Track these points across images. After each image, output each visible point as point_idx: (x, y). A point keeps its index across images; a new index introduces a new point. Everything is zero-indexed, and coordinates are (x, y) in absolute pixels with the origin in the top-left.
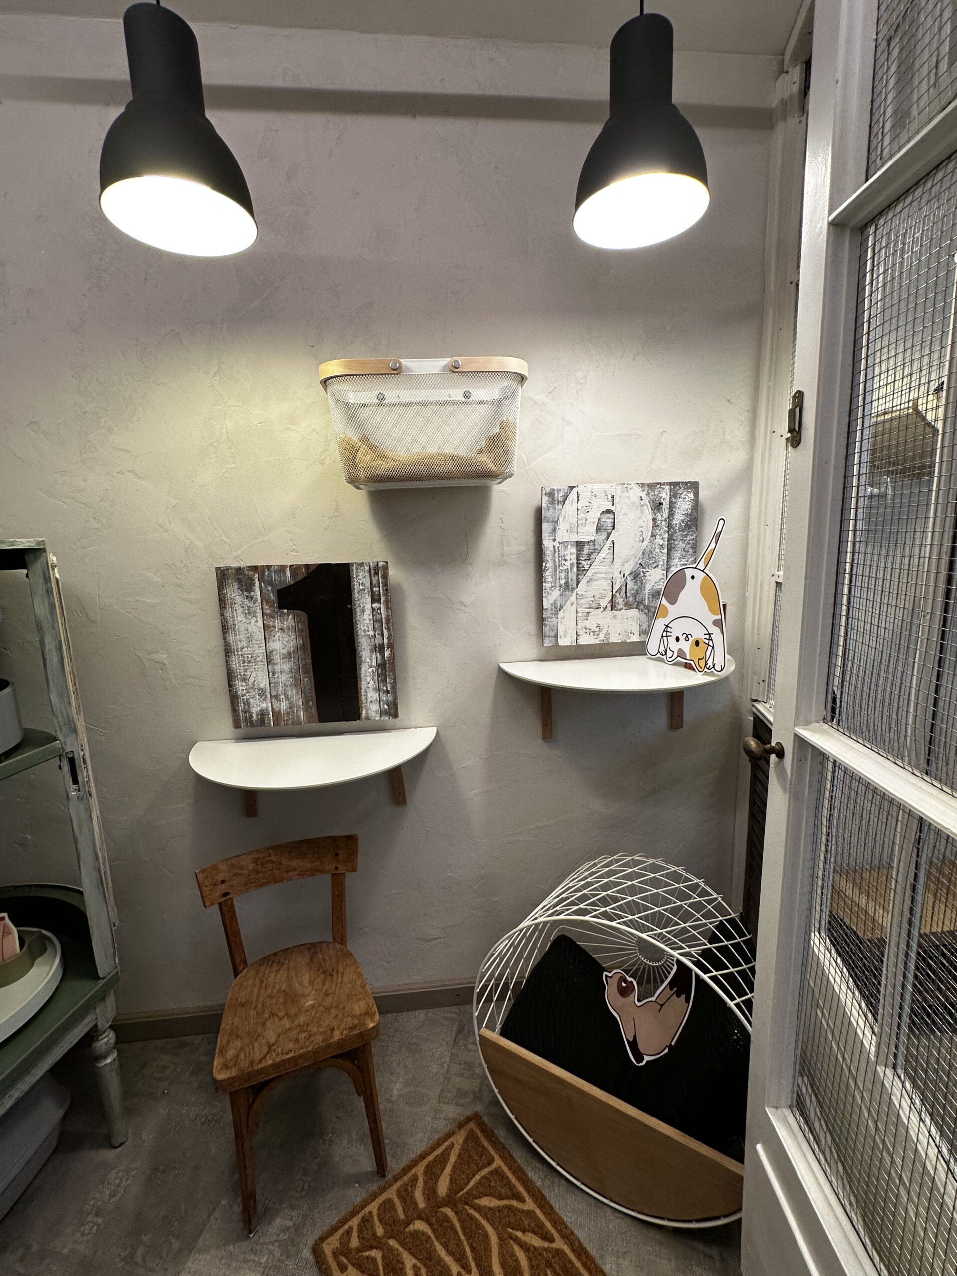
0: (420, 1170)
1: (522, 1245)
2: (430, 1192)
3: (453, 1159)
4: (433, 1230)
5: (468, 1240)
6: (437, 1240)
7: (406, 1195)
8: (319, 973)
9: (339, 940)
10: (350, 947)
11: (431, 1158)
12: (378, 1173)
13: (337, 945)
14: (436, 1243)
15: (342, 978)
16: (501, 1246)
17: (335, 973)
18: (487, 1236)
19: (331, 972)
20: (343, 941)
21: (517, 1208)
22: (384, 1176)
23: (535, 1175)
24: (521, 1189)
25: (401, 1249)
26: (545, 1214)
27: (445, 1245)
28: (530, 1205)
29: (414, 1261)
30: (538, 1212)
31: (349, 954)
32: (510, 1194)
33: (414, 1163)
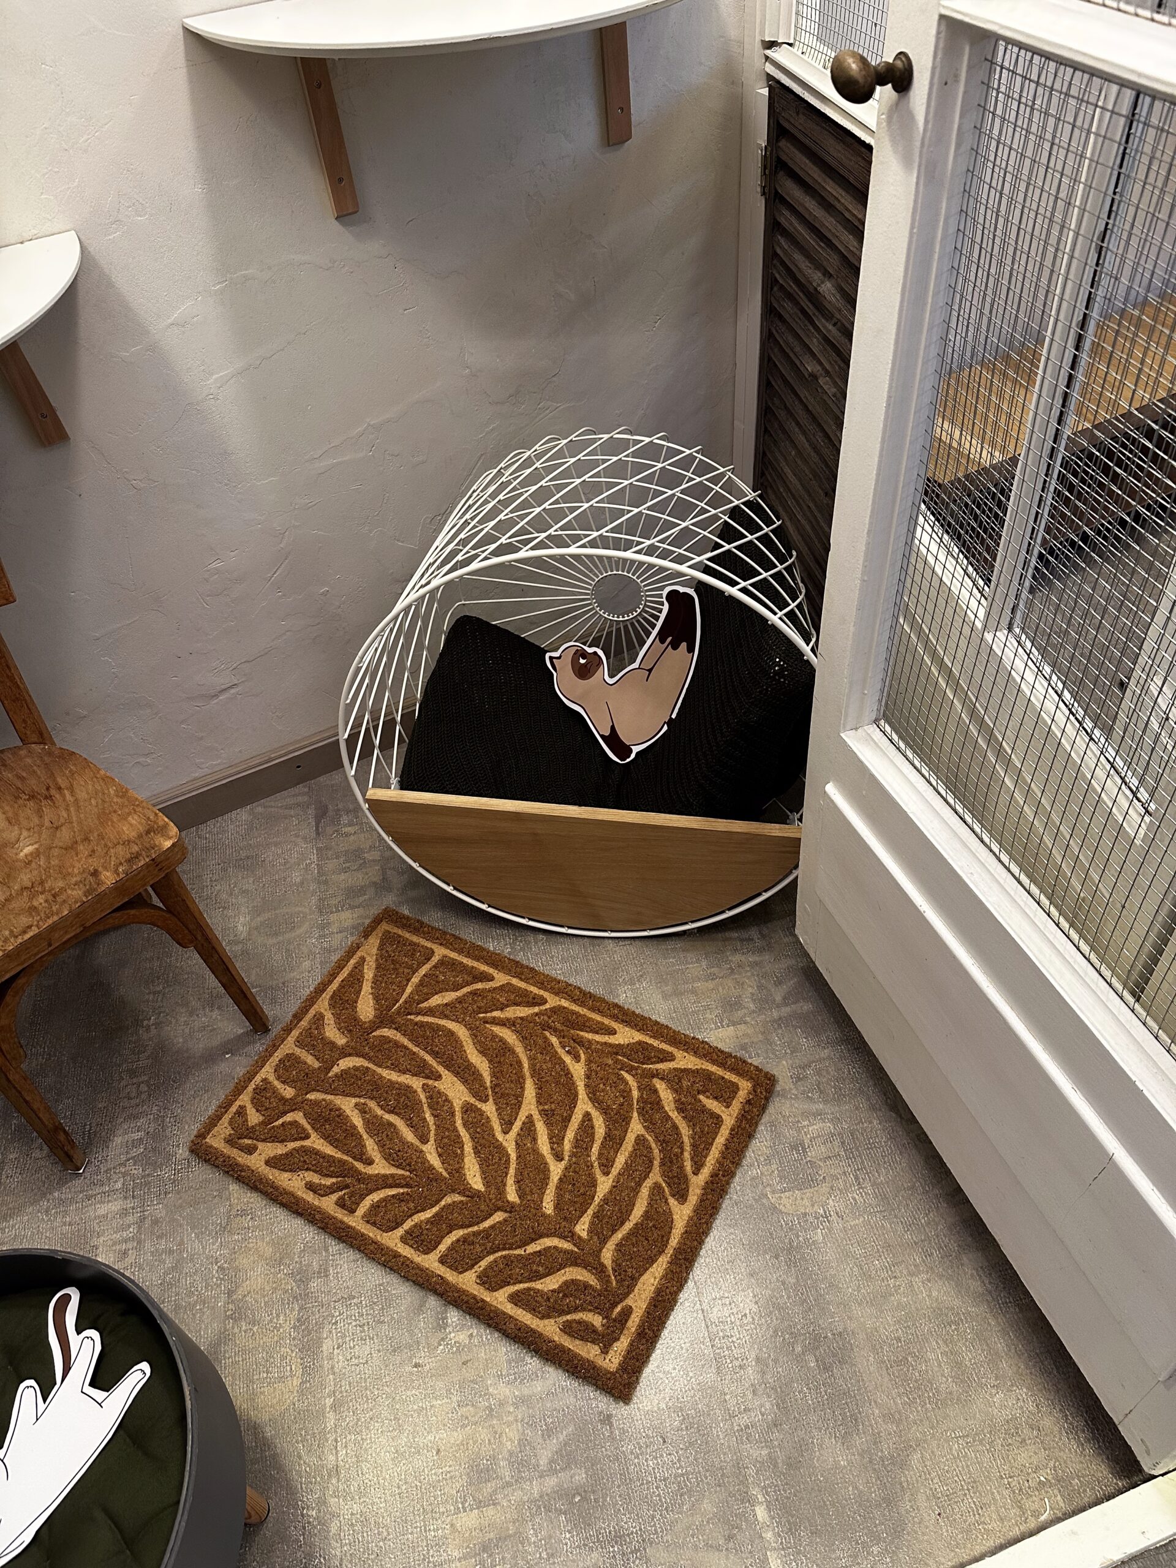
0: (323, 1005)
1: (502, 1023)
2: (349, 1022)
3: (369, 974)
4: (370, 1059)
5: (425, 1049)
6: (380, 1066)
7: (313, 1040)
8: (21, 802)
9: (34, 737)
10: (63, 740)
11: (335, 986)
12: (255, 1031)
13: (37, 748)
14: (379, 1070)
15: (72, 793)
16: (474, 1036)
17: (53, 792)
18: (451, 1033)
19: (44, 792)
20: (43, 737)
21: (484, 990)
22: (266, 1030)
23: (497, 944)
24: (484, 968)
25: (329, 1097)
26: (526, 980)
27: (395, 1067)
28: (501, 979)
29: (354, 1101)
30: (515, 981)
31: (67, 756)
32: (469, 979)
33: (311, 1000)
